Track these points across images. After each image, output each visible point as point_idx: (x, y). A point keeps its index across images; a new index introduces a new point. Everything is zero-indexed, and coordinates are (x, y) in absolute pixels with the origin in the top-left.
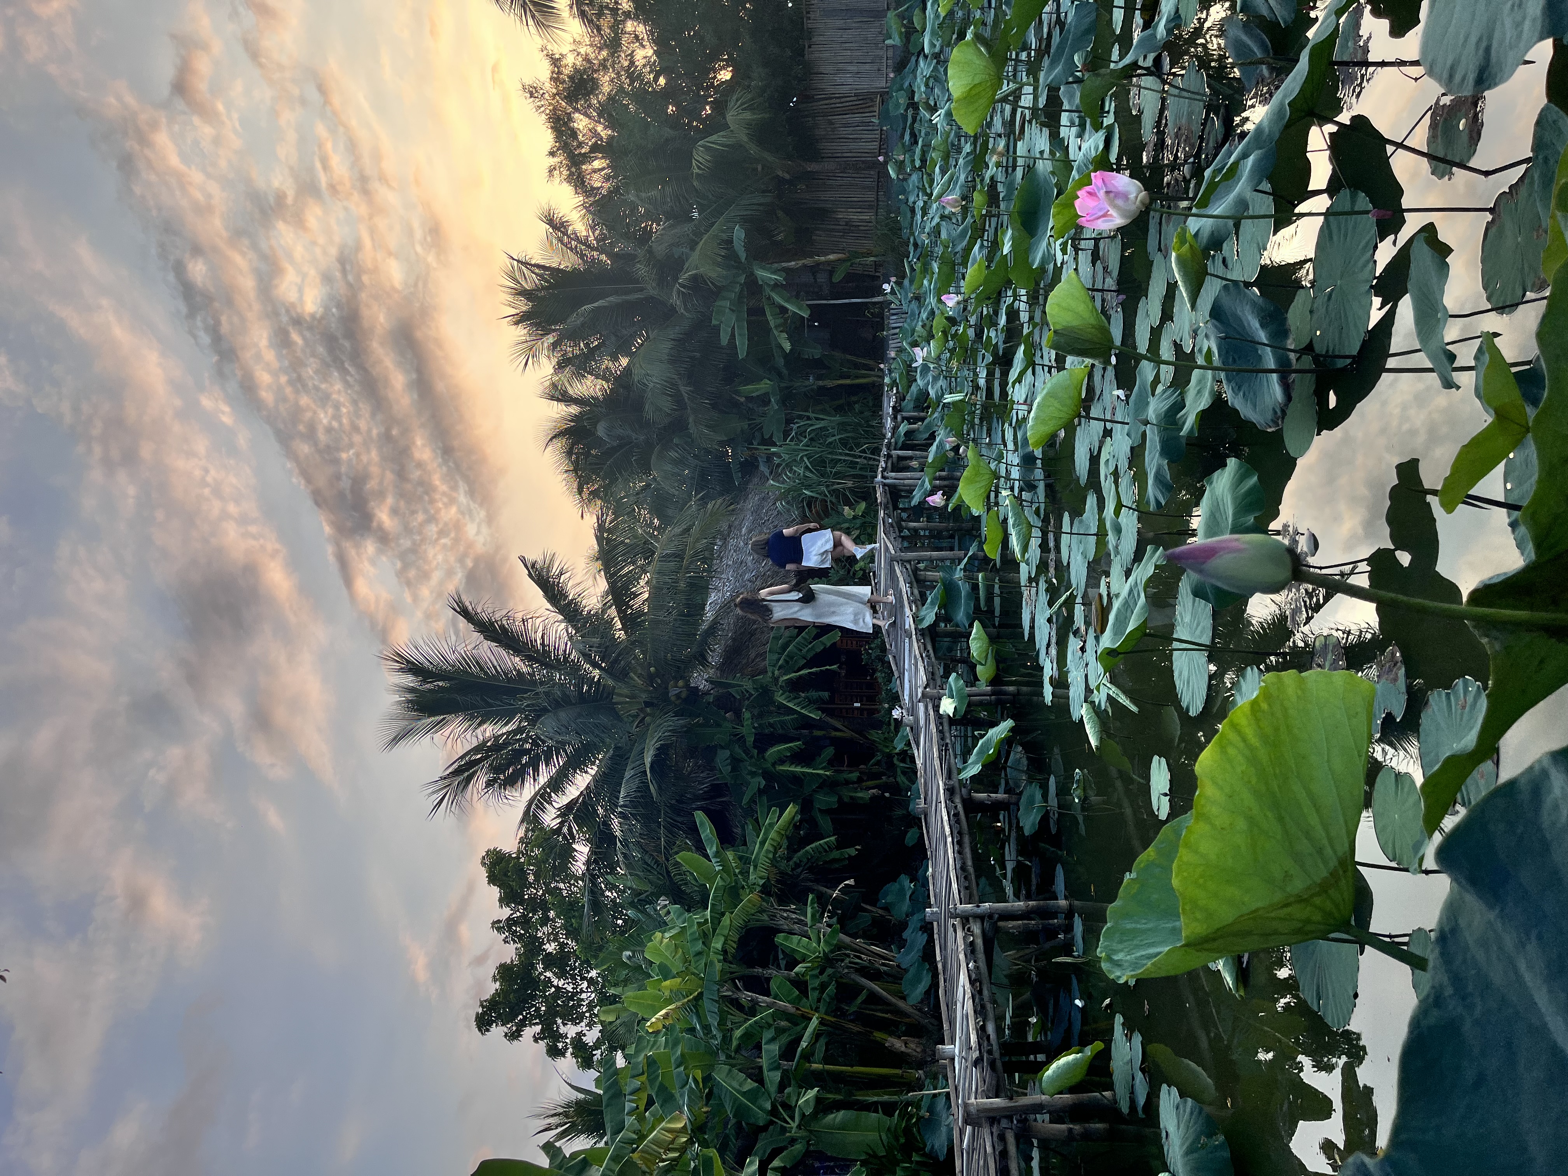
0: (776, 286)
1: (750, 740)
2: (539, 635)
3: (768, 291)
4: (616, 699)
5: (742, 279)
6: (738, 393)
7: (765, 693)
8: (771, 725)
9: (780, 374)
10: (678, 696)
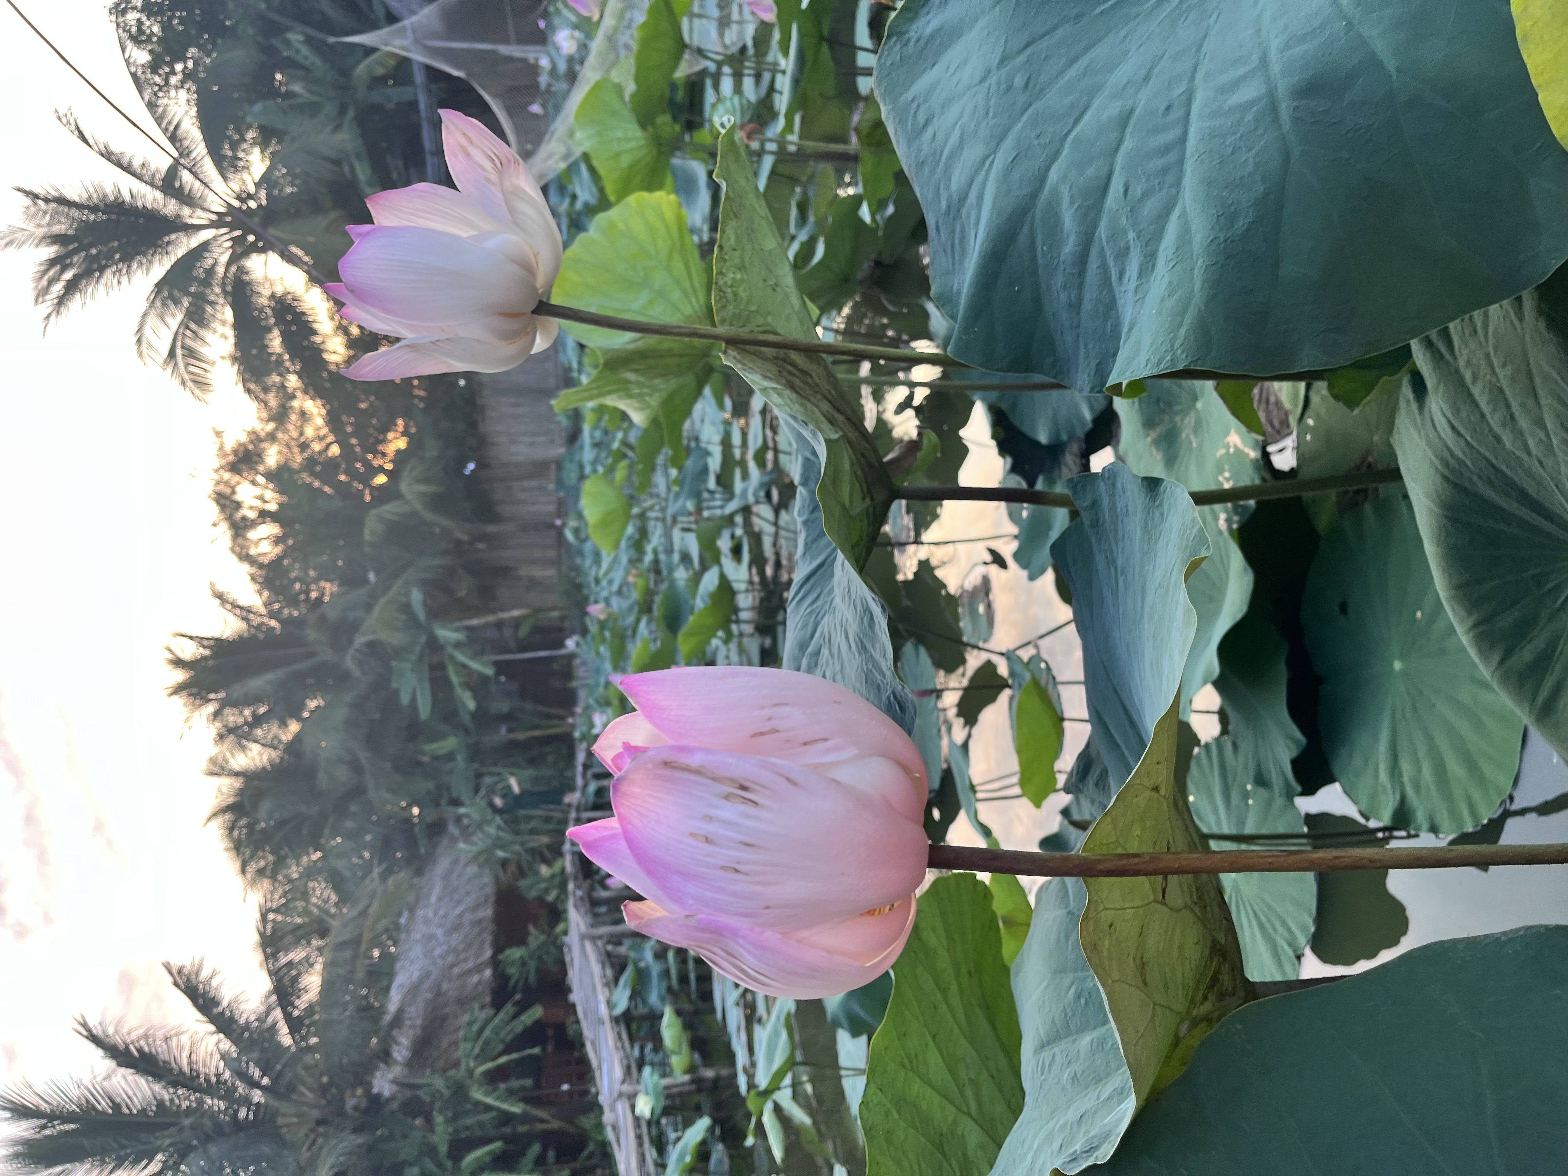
0: (458, 645)
1: (443, 1149)
2: (185, 1053)
3: (450, 650)
4: (280, 1121)
5: (423, 639)
6: (422, 753)
7: (460, 1091)
8: (467, 1128)
9: (467, 731)
10: (356, 1108)
